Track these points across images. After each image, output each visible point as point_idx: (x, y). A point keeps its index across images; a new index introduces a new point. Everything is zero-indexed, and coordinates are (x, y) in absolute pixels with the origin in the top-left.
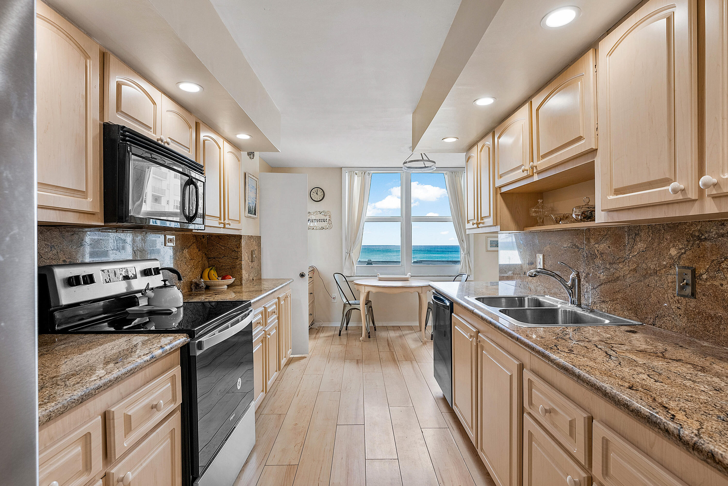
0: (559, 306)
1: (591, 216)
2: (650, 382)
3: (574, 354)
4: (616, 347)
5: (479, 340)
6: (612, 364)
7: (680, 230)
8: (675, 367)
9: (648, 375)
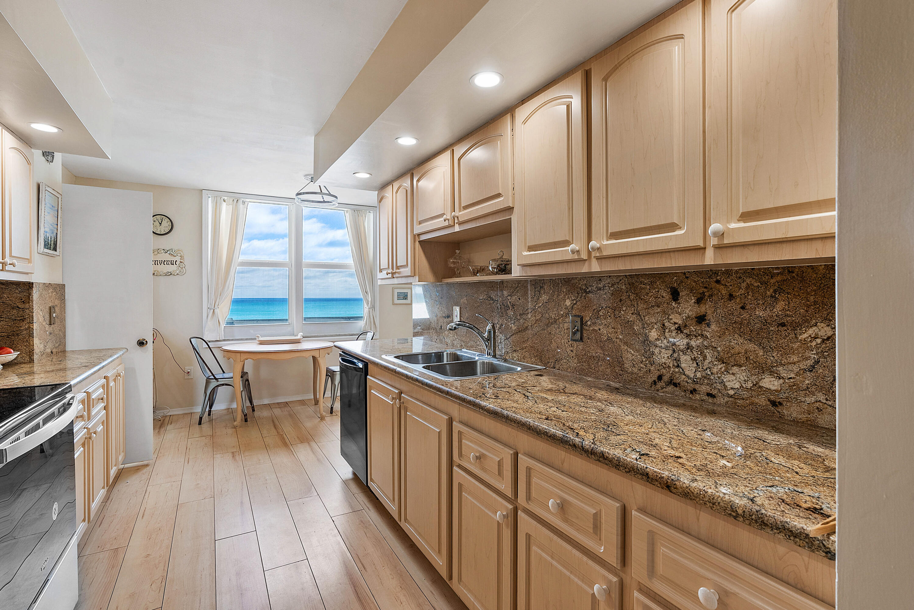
0: (477, 358)
1: (505, 269)
2: (559, 412)
3: (500, 399)
4: (530, 389)
5: (402, 401)
6: (530, 403)
7: (573, 284)
8: (573, 399)
9: (557, 408)
